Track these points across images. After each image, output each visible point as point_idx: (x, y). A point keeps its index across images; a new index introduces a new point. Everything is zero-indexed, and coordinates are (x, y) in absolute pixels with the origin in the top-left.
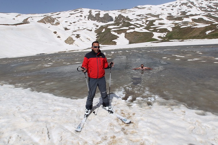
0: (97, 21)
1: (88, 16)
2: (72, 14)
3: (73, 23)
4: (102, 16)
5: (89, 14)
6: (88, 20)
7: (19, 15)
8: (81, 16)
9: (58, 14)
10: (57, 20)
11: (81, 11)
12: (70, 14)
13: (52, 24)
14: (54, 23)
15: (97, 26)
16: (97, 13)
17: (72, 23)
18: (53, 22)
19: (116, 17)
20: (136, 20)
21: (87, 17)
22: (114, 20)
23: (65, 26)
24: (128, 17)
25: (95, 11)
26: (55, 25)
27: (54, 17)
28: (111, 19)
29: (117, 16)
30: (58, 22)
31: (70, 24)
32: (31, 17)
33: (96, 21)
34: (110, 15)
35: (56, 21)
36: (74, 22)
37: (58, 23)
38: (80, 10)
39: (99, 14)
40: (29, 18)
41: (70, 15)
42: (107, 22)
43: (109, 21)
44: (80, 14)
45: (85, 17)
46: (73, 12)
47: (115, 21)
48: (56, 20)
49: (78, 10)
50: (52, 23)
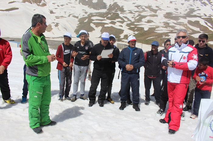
0: (88, 7)
4: (95, 1)
6: (79, 4)
13: (38, 5)
14: (41, 4)
15: (86, 13)
17: (60, 6)
18: (40, 2)
19: (111, 5)
20: (129, 13)
22: (107, 8)
23: (51, 9)
24: (123, 7)
26: (41, 6)
28: (104, 6)
29: (112, 3)
30: (45, 3)
31: (57, 7)
33: (87, 6)
34: (104, 1)
35: (43, 2)
36: (62, 5)
37: (44, 5)
42: (98, 10)
43: (101, 8)
47: (108, 10)
50: (38, 4)
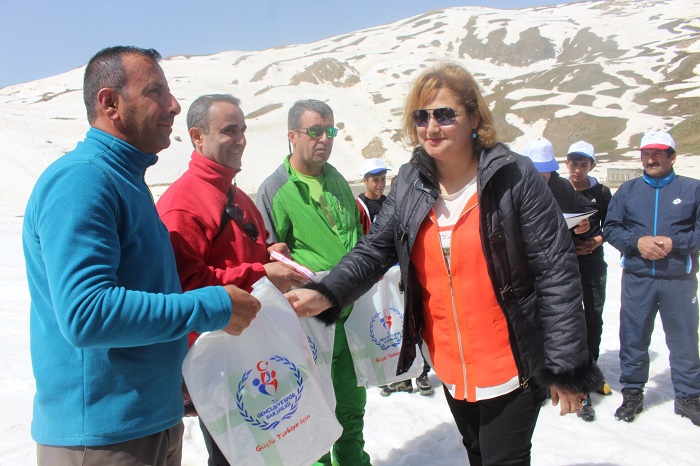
0: (492, 62)
1: (460, 43)
2: (402, 38)
3: (405, 73)
4: (511, 38)
5: (464, 33)
6: (461, 56)
7: (243, 58)
8: (436, 43)
9: (356, 43)
10: (353, 68)
11: (438, 25)
12: (398, 38)
13: (337, 85)
14: (343, 80)
15: (486, 82)
16: (496, 26)
17: (402, 75)
18: (341, 75)
19: (567, 40)
20: (640, 55)
21: (457, 46)
22: (557, 55)
23: (374, 89)
24: (615, 39)
25: (491, 22)
26: (345, 85)
27: (340, 57)
28: (546, 49)
29: (572, 34)
30: (355, 74)
31: (393, 80)
32: (276, 64)
33: (488, 60)
34: (544, 33)
35: (348, 72)
36: (407, 73)
37: (354, 80)
38: (434, 18)
39: (502, 33)
40: (270, 65)
41: (398, 42)
42: (527, 64)
43: (536, 59)
44: (431, 37)
45: (450, 47)
46: (409, 30)
47: (560, 59)
48: (350, 67)
49: (428, 21)
50: (336, 80)
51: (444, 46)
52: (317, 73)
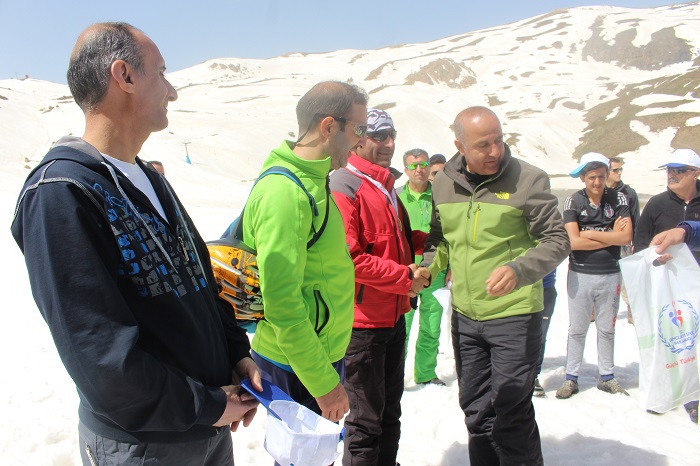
0: (619, 65)
1: (584, 45)
2: (522, 39)
3: (523, 75)
4: (641, 40)
5: (590, 33)
6: (584, 59)
7: (359, 57)
8: (558, 45)
9: (474, 43)
10: (469, 69)
11: (562, 25)
12: (518, 39)
13: (452, 86)
14: (458, 81)
15: (611, 87)
16: (626, 27)
17: (519, 78)
18: (456, 76)
21: (580, 48)
22: (694, 57)
23: (490, 91)
25: (619, 22)
26: (460, 86)
27: (457, 58)
30: (471, 75)
31: (510, 82)
32: (392, 63)
33: (614, 63)
34: (680, 33)
35: (464, 73)
36: (526, 75)
37: (470, 81)
38: (557, 19)
39: (632, 33)
40: (385, 65)
41: (518, 43)
42: (658, 68)
43: (668, 62)
44: (553, 38)
45: (573, 48)
46: (529, 30)
47: (697, 62)
48: (466, 68)
49: (551, 21)
50: (451, 81)
51: (566, 48)
52: (432, 73)
